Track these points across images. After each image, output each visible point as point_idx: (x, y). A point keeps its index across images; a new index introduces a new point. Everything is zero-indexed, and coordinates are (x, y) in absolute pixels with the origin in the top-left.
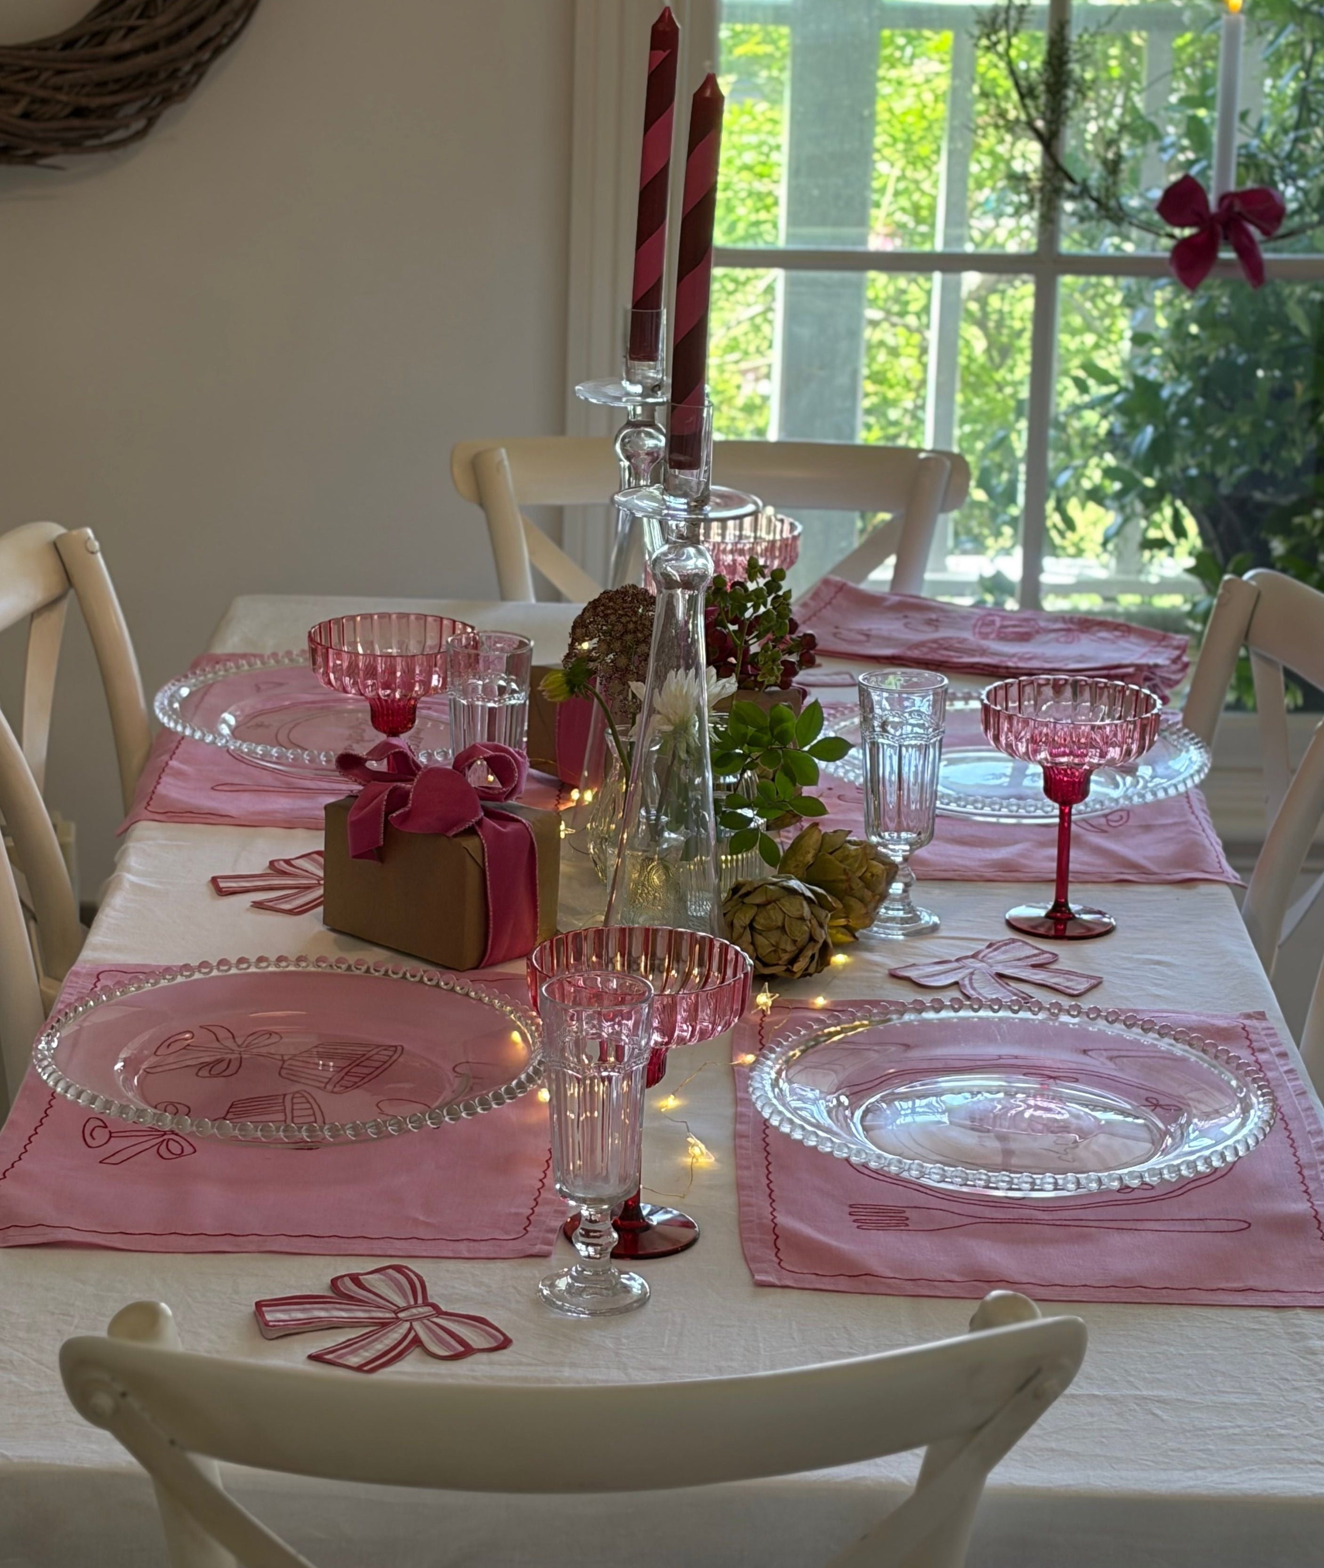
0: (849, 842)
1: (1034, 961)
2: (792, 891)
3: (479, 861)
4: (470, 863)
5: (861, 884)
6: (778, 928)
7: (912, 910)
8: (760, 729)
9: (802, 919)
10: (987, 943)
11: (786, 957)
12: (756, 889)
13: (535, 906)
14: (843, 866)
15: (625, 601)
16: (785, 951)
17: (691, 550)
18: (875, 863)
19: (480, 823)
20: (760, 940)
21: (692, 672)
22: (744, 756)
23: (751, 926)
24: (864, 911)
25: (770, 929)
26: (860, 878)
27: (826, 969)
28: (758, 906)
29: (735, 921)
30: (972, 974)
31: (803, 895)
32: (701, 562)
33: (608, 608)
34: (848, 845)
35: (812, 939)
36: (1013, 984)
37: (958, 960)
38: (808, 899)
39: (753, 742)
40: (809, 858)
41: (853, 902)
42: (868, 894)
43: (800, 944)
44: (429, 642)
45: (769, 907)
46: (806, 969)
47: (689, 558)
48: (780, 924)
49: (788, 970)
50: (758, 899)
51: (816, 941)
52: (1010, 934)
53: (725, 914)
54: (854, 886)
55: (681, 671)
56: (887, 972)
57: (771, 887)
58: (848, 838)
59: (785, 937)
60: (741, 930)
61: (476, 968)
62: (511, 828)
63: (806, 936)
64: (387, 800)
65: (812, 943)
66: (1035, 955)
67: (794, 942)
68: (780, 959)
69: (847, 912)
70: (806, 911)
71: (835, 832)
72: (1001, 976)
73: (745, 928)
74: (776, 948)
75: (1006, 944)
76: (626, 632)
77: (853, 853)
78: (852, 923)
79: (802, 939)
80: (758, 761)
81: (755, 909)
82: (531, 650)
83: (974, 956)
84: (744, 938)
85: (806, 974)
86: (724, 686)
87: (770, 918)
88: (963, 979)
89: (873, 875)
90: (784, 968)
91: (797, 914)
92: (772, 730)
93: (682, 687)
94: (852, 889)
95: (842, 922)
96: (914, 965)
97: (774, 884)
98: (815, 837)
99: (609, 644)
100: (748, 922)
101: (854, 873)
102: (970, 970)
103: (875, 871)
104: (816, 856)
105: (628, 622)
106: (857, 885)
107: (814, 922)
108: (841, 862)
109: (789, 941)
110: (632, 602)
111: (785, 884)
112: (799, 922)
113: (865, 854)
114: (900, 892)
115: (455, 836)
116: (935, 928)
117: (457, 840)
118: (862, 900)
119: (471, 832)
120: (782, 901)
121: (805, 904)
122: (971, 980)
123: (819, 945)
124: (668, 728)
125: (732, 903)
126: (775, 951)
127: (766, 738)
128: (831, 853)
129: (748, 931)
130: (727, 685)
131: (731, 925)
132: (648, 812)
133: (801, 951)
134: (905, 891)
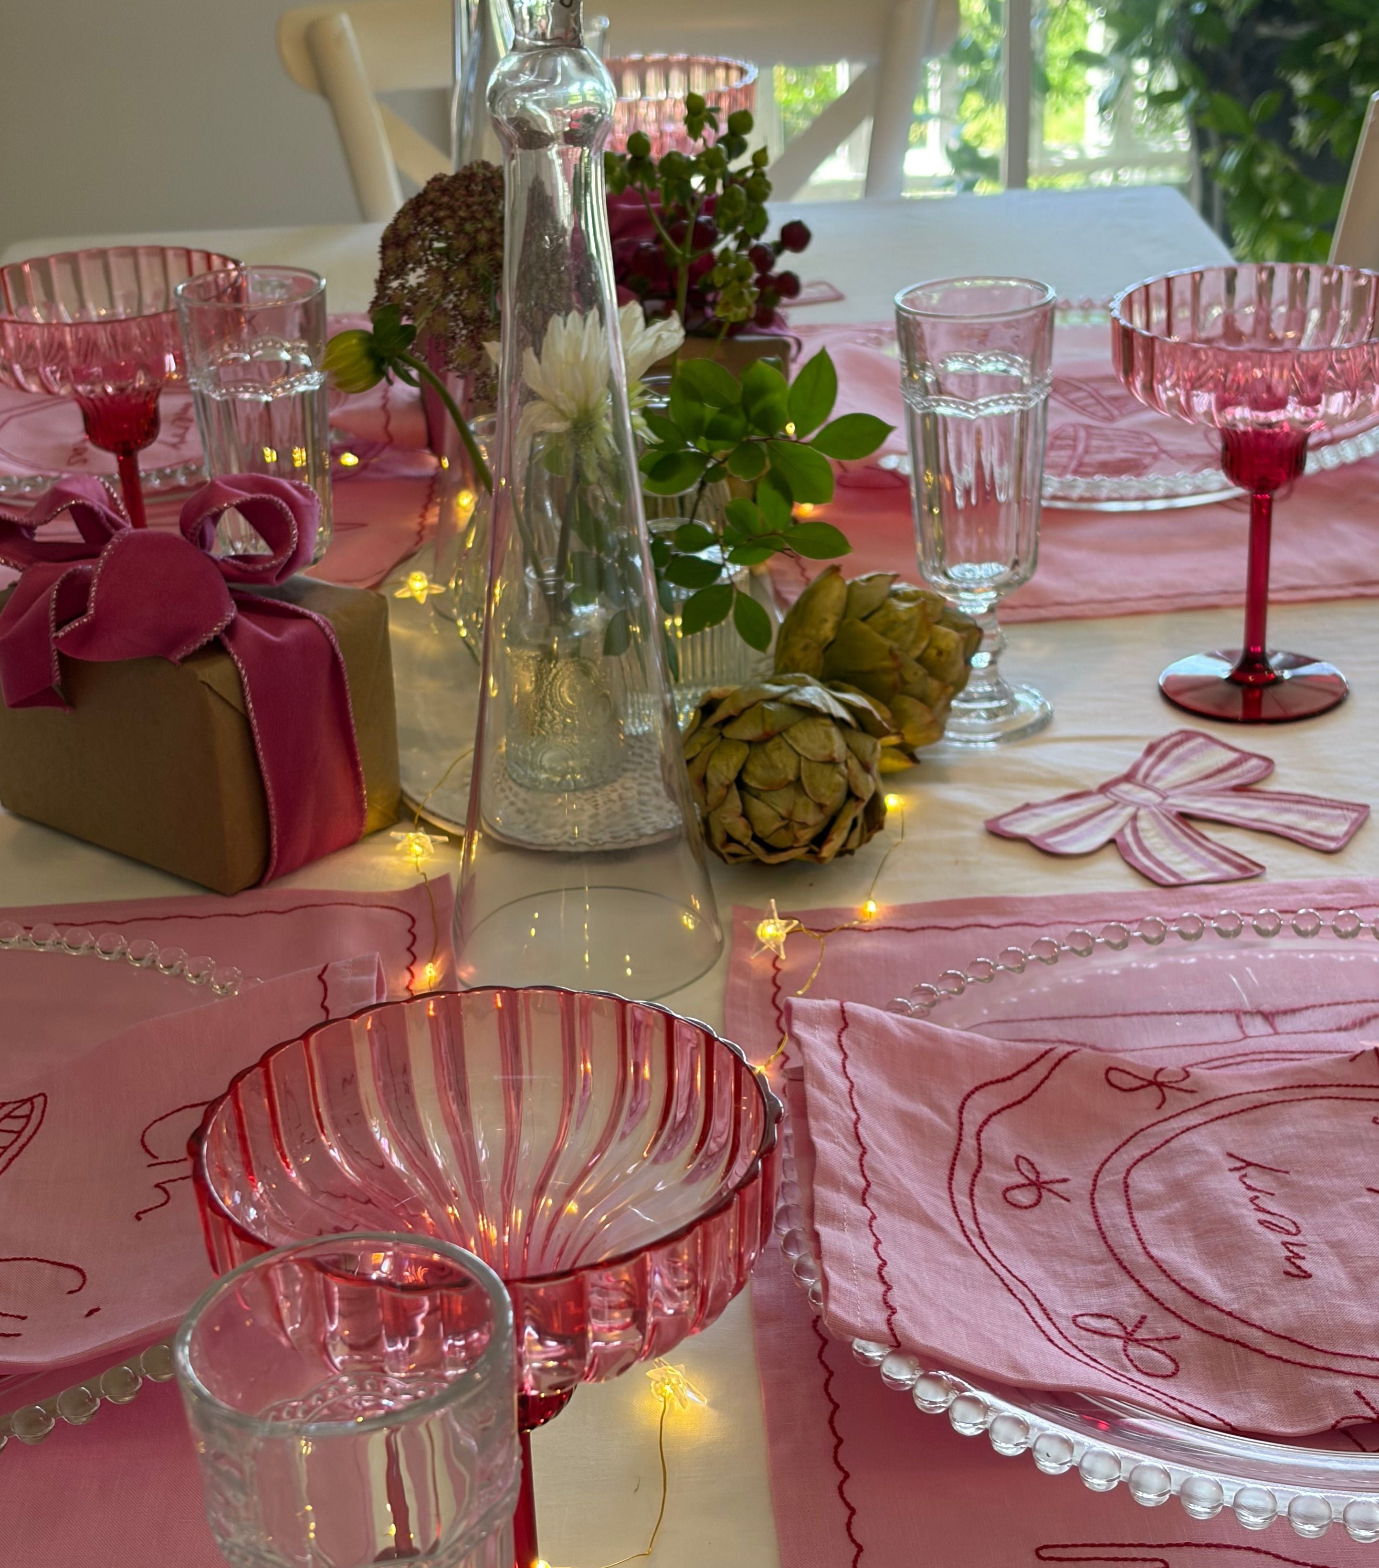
0: (895, 594)
1: (1234, 777)
2: (810, 712)
3: (235, 701)
4: (218, 710)
5: (921, 671)
6: (789, 783)
7: (1005, 694)
8: (726, 409)
9: (832, 762)
10: (1144, 746)
11: (806, 835)
12: (743, 711)
13: (354, 764)
14: (887, 643)
15: (470, 193)
16: (804, 825)
17: (565, 61)
18: (942, 629)
19: (231, 630)
20: (759, 808)
21: (594, 314)
22: (703, 458)
23: (740, 783)
24: (928, 718)
25: (773, 788)
26: (920, 660)
27: (877, 836)
28: (750, 743)
29: (710, 775)
30: (1134, 818)
31: (830, 716)
32: (590, 85)
33: (440, 207)
34: (894, 601)
35: (851, 795)
36: (1213, 834)
37: (1104, 789)
38: (840, 723)
39: (715, 432)
40: (827, 631)
41: (908, 704)
42: (934, 685)
43: (829, 811)
44: (148, 298)
45: (770, 745)
46: (844, 845)
47: (567, 80)
48: (791, 777)
49: (810, 852)
50: (747, 730)
51: (858, 799)
52: (1174, 723)
53: (689, 762)
54: (909, 676)
55: (574, 315)
56: (981, 825)
57: (771, 707)
58: (895, 586)
59: (802, 800)
60: (723, 792)
61: (257, 884)
62: (292, 631)
63: (841, 795)
64: (58, 600)
65: (852, 804)
66: (1233, 765)
67: (821, 807)
68: (796, 840)
69: (899, 719)
70: (838, 745)
71: (869, 580)
72: (1185, 817)
73: (728, 787)
74: (788, 822)
75: (1177, 745)
76: (474, 250)
77: (904, 617)
78: (909, 738)
79: (832, 799)
80: (726, 465)
81: (745, 750)
82: (322, 294)
83: (1128, 778)
84: (728, 806)
85: (844, 851)
86: (659, 337)
87: (773, 767)
88: (1121, 831)
89: (940, 653)
90: (805, 849)
91: (823, 754)
92: (747, 412)
93: (578, 342)
94: (904, 682)
95: (893, 740)
96: (1027, 806)
97: (775, 699)
98: (835, 593)
99: (446, 276)
100: (732, 775)
101: (907, 651)
102: (1130, 810)
103: (943, 644)
104: (839, 627)
105: (477, 231)
106: (914, 673)
107: (854, 764)
108: (883, 634)
109: (811, 806)
110: (482, 193)
111: (796, 697)
112: (828, 769)
113: (925, 616)
114: (985, 665)
115: (186, 659)
116: (1044, 723)
117: (190, 666)
118: (923, 699)
119: (216, 648)
120: (793, 731)
121: (834, 731)
122: (1135, 831)
123: (863, 805)
124: (557, 426)
125: (702, 738)
126: (786, 827)
127: (737, 423)
128: (864, 619)
129: (735, 792)
130: (665, 335)
131: (704, 781)
132: (539, 572)
133: (833, 820)
134: (992, 662)
